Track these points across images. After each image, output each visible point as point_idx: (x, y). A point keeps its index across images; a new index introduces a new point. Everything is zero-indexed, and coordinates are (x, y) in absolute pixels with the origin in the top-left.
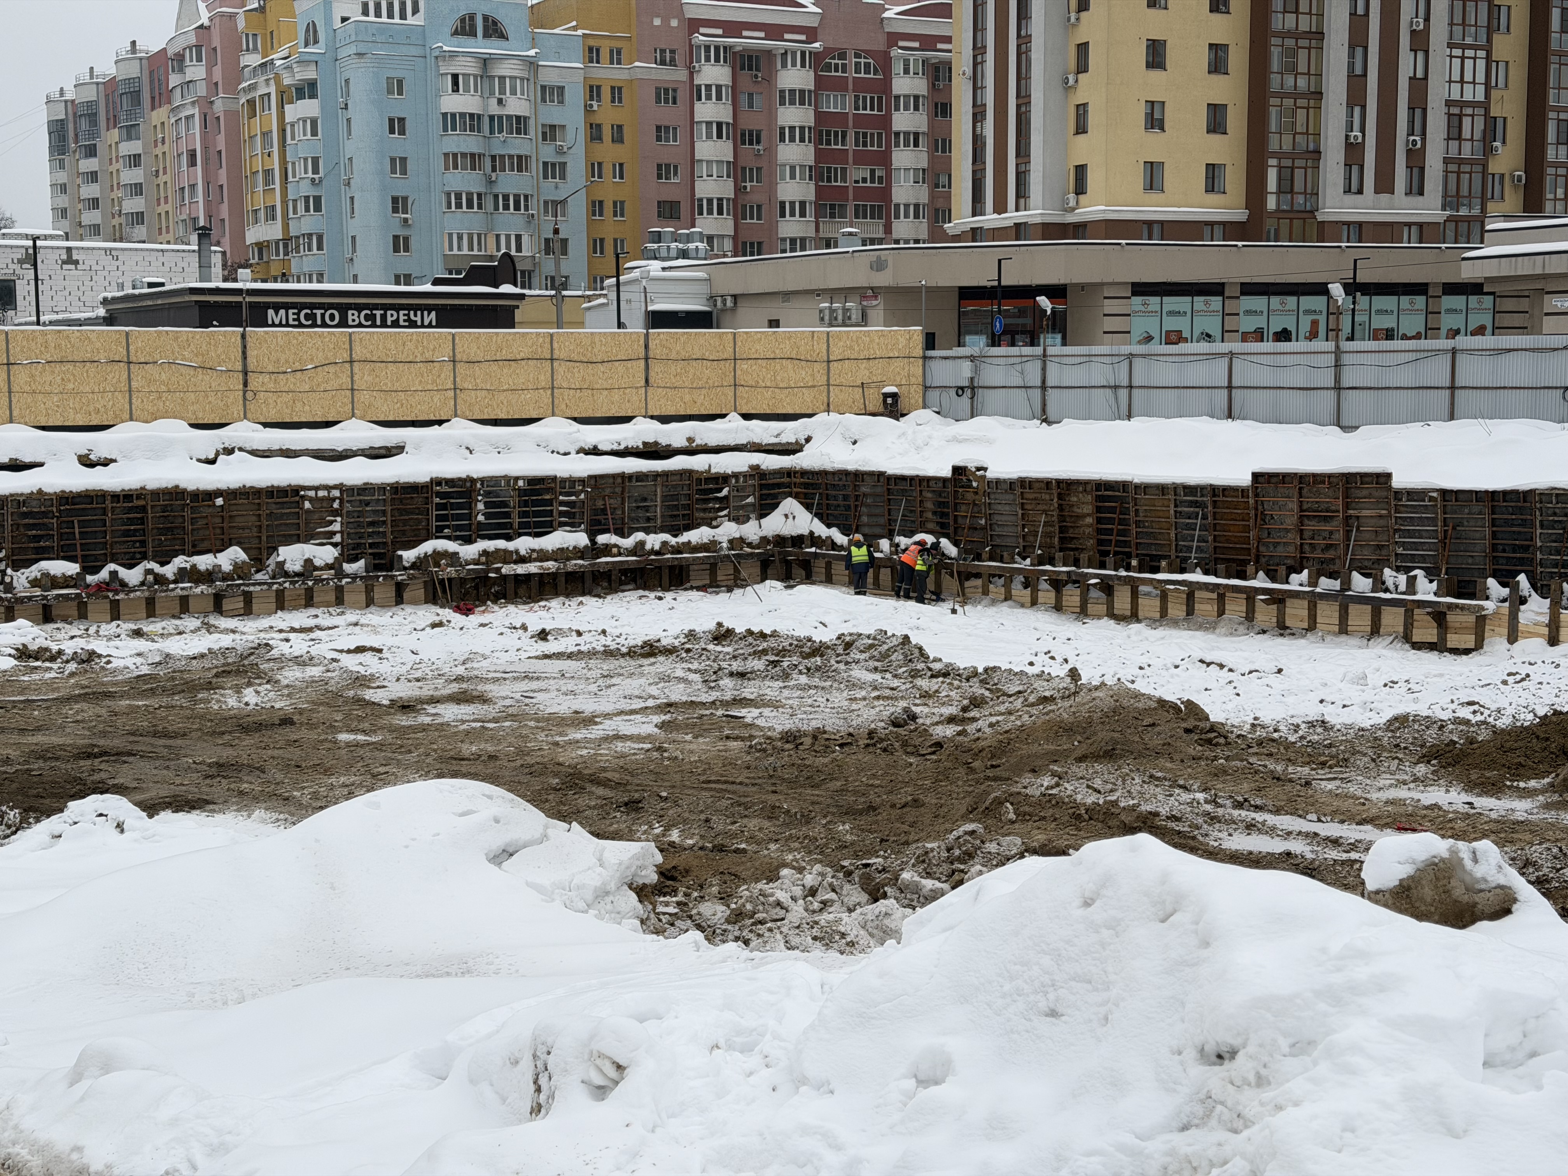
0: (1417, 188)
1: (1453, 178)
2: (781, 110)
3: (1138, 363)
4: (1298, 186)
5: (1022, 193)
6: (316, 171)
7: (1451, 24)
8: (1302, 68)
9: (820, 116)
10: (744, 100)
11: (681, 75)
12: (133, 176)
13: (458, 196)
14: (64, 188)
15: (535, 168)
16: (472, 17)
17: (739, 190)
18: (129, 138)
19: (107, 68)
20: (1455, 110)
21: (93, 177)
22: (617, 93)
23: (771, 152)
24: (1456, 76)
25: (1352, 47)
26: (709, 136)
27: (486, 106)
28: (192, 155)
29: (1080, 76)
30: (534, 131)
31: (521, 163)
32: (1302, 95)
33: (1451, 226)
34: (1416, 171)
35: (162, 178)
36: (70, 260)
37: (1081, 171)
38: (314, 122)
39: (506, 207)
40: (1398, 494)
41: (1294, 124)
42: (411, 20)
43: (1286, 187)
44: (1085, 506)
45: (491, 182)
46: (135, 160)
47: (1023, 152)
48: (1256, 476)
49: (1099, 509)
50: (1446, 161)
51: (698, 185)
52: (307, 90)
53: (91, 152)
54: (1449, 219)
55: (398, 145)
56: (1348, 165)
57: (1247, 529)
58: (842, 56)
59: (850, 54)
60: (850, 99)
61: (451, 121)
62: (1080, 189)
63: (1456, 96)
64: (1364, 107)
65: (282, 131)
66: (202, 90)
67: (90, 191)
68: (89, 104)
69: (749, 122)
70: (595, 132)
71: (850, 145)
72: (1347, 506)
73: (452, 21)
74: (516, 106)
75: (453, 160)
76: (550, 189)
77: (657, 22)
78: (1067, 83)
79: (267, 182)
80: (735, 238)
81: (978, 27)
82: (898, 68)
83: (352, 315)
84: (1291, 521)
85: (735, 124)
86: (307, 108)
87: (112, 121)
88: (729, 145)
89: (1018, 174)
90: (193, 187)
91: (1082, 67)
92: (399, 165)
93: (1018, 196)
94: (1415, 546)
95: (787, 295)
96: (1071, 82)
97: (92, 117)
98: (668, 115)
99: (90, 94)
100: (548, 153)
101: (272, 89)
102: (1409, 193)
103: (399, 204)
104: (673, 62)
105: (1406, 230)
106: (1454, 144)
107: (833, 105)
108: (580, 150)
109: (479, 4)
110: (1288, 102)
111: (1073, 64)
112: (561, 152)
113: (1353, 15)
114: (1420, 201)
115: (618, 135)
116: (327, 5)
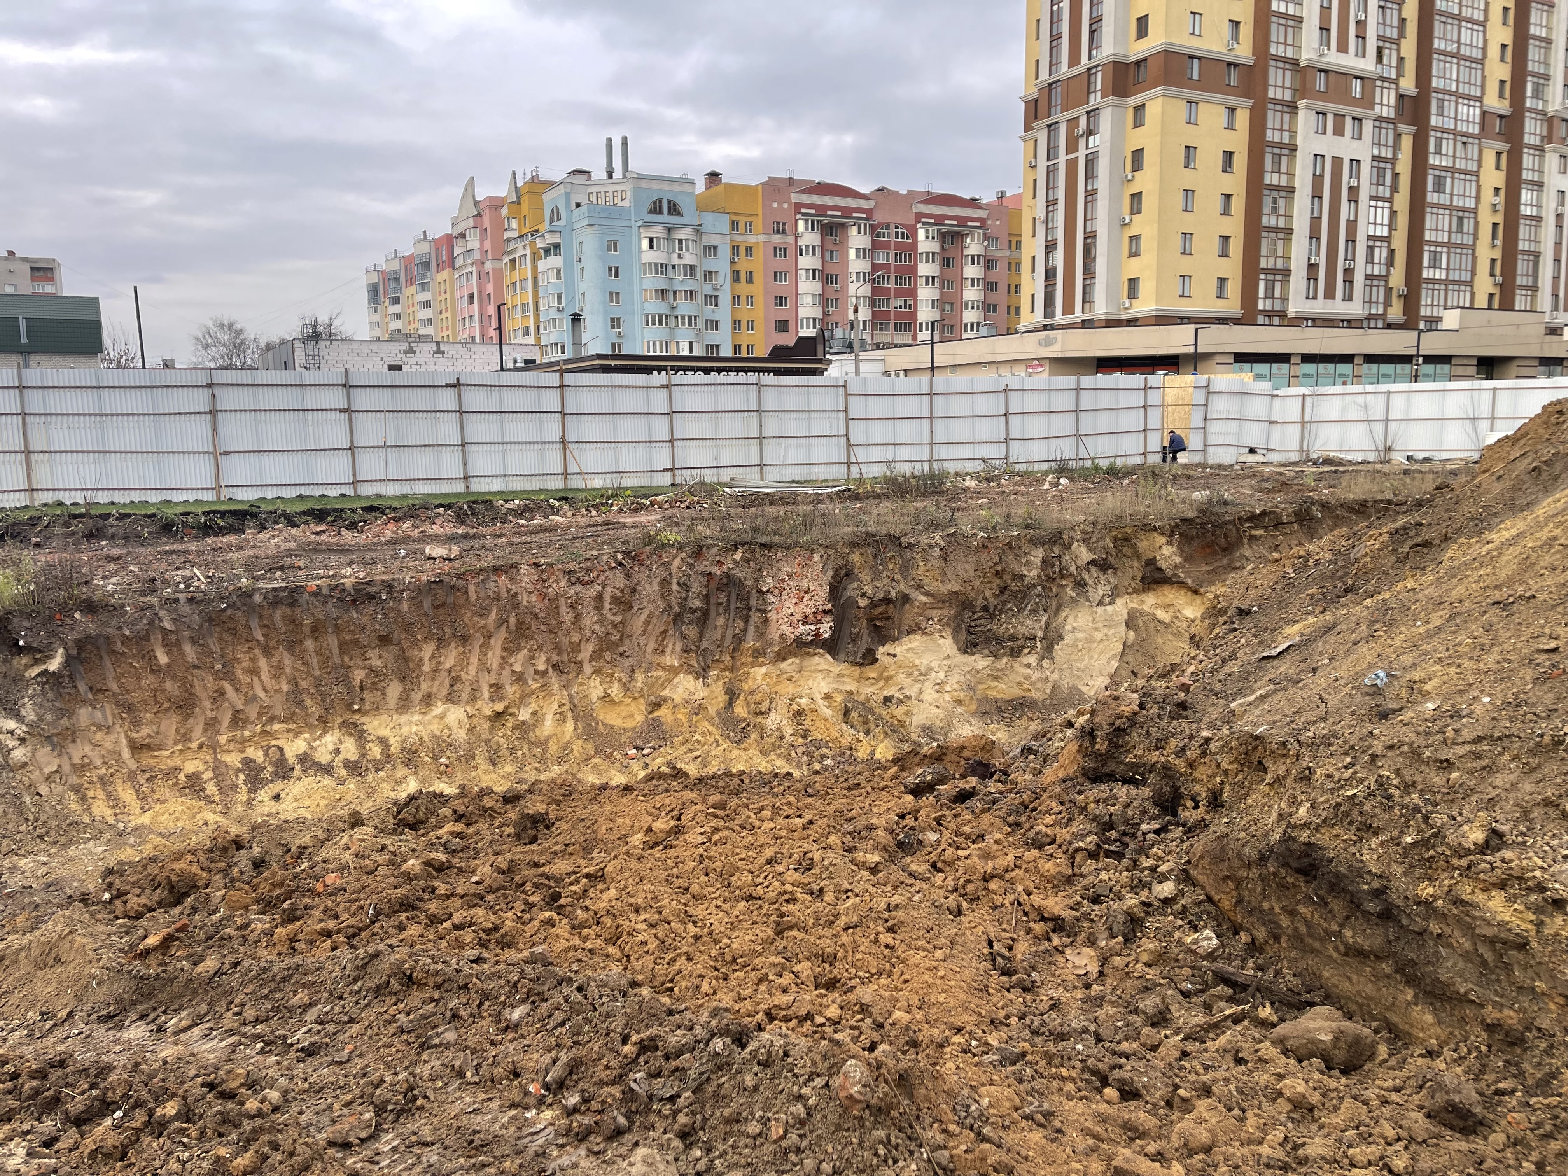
0: (1348, 296)
1: (1368, 289)
2: (850, 261)
4: (1277, 294)
5: (1087, 299)
6: (560, 302)
7: (1371, 184)
8: (1281, 211)
9: (874, 265)
10: (828, 254)
11: (790, 239)
13: (653, 317)
14: (378, 324)
15: (700, 299)
17: (826, 314)
18: (423, 290)
19: (408, 249)
20: (1371, 243)
21: (398, 316)
22: (749, 250)
23: (845, 288)
24: (1372, 219)
25: (1313, 197)
26: (807, 278)
27: (670, 259)
28: (471, 297)
29: (1134, 216)
30: (699, 275)
31: (691, 295)
32: (1281, 230)
33: (1366, 322)
34: (1348, 284)
35: (444, 316)
36: (439, 351)
37: (1133, 283)
38: (559, 271)
39: (683, 324)
41: (1275, 251)
42: (620, 203)
43: (1270, 293)
45: (674, 308)
46: (428, 304)
47: (1089, 269)
50: (1366, 277)
51: (801, 310)
52: (553, 249)
53: (396, 301)
54: (1367, 317)
55: (615, 284)
56: (1308, 279)
58: (887, 227)
59: (892, 226)
60: (892, 255)
61: (648, 268)
62: (1133, 294)
63: (1372, 232)
64: (1319, 239)
65: (535, 279)
66: (477, 255)
68: (395, 272)
69: (830, 270)
70: (736, 276)
71: (892, 284)
73: (648, 205)
74: (689, 258)
75: (650, 293)
76: (709, 313)
77: (775, 205)
78: (1124, 221)
79: (523, 312)
81: (1050, 186)
82: (921, 234)
85: (823, 271)
86: (554, 261)
87: (410, 281)
88: (820, 284)
89: (1084, 286)
90: (472, 317)
91: (1136, 210)
92: (615, 297)
93: (1084, 302)
96: (1127, 221)
97: (397, 280)
98: (779, 264)
99: (396, 265)
100: (708, 289)
101: (528, 252)
102: (1344, 298)
103: (615, 322)
104: (784, 231)
105: (1341, 324)
107: (881, 259)
108: (727, 287)
109: (666, 192)
110: (1273, 235)
111: (1128, 208)
112: (715, 288)
113: (1314, 175)
114: (1350, 303)
115: (750, 277)
116: (567, 195)
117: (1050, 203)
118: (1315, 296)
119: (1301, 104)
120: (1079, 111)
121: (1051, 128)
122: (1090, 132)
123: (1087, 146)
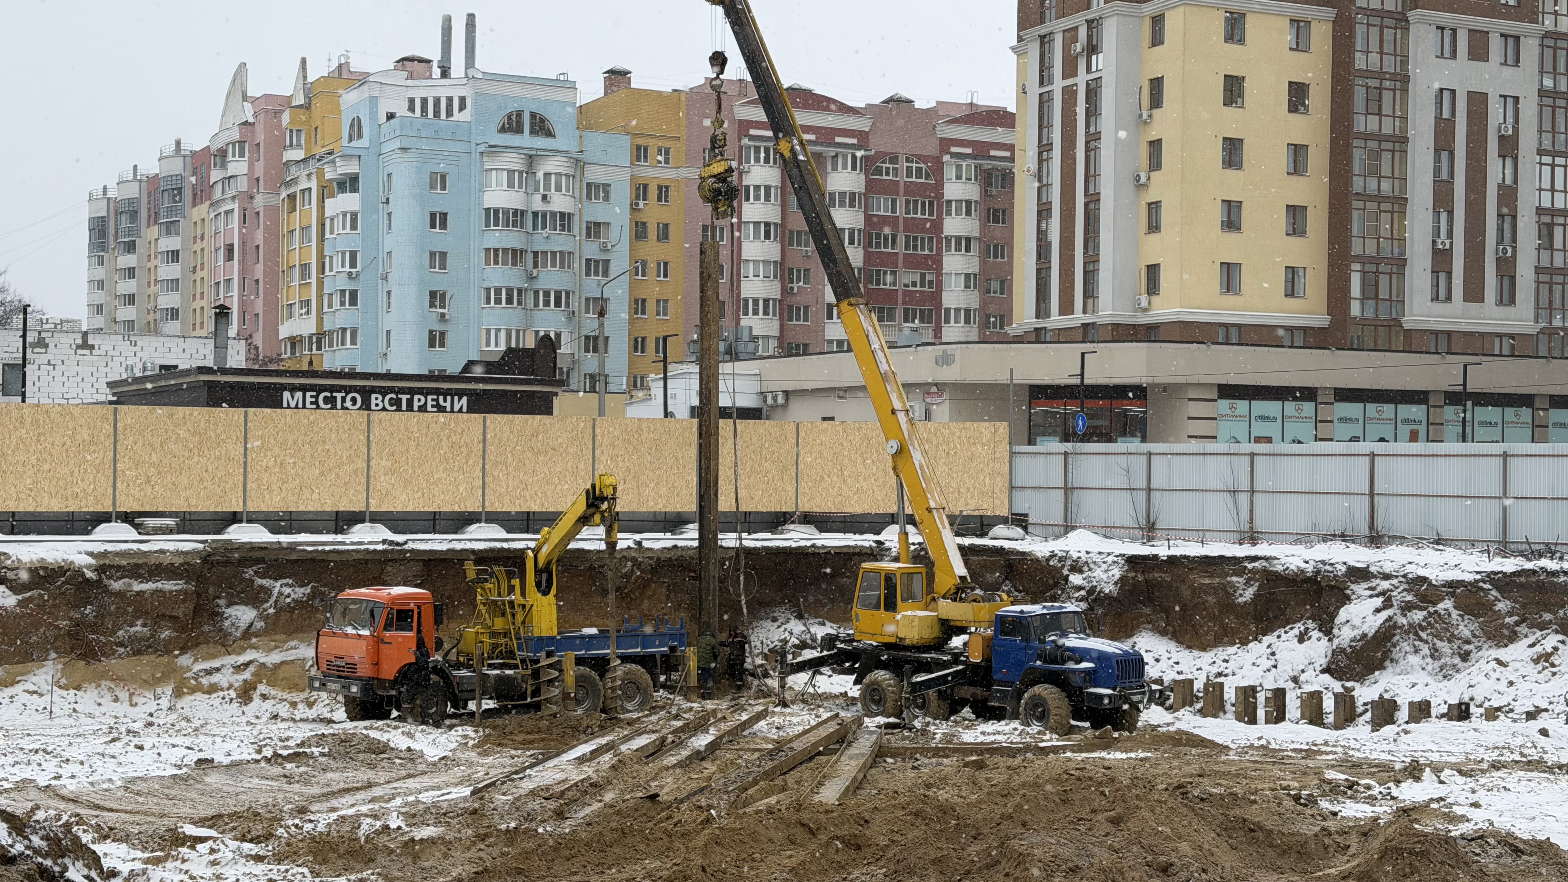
0: (1508, 297)
1: (1544, 288)
3: (1261, 464)
4: (1383, 294)
5: (1090, 293)
6: (353, 264)
7: (1540, 131)
8: (1386, 170)
9: (868, 218)
10: (792, 200)
12: (172, 271)
13: (498, 291)
14: (101, 284)
15: (578, 264)
16: (519, 114)
17: (786, 291)
18: (168, 233)
19: (151, 167)
20: (1546, 219)
21: (131, 273)
22: (663, 192)
24: (1546, 184)
25: (1437, 151)
26: (756, 236)
27: (529, 202)
28: (230, 249)
29: (1152, 174)
30: (578, 227)
31: (563, 259)
32: (1386, 199)
33: (1543, 338)
34: (1506, 281)
35: (199, 274)
37: (1153, 271)
38: (354, 216)
39: (547, 304)
41: (1377, 229)
42: (457, 116)
43: (1370, 292)
45: (531, 278)
46: (174, 256)
47: (1091, 251)
50: (1538, 270)
51: (744, 285)
52: (350, 183)
53: (131, 247)
54: (1542, 331)
55: (439, 240)
56: (1435, 272)
58: (894, 160)
59: (902, 159)
60: (900, 202)
61: (493, 216)
62: (1153, 287)
63: (1546, 203)
64: (1450, 213)
65: (322, 225)
66: (243, 185)
67: (128, 286)
68: (131, 201)
69: (797, 224)
70: (639, 231)
71: (900, 248)
73: (499, 118)
74: (560, 203)
75: (494, 255)
76: (592, 286)
77: (707, 122)
78: (1138, 181)
79: (303, 277)
80: (780, 339)
81: (1044, 124)
82: (950, 172)
83: (375, 399)
85: (783, 225)
86: (347, 202)
87: (154, 218)
88: (778, 246)
89: (1085, 272)
90: (228, 281)
91: (1155, 163)
92: (439, 259)
93: (1086, 296)
95: (844, 391)
96: (1143, 180)
97: (134, 215)
99: (133, 191)
100: (592, 250)
101: (313, 184)
102: (1500, 302)
103: (437, 298)
105: (1497, 341)
106: (1545, 255)
107: (882, 209)
108: (625, 247)
109: (530, 100)
110: (1372, 206)
111: (1144, 162)
112: (604, 249)
113: (1439, 119)
114: (1511, 309)
115: (664, 234)
116: (373, 101)
117: (1044, 148)
118: (1449, 298)
119: (1412, 15)
120: (1079, 20)
121: (1045, 40)
122: (1092, 49)
123: (1089, 70)
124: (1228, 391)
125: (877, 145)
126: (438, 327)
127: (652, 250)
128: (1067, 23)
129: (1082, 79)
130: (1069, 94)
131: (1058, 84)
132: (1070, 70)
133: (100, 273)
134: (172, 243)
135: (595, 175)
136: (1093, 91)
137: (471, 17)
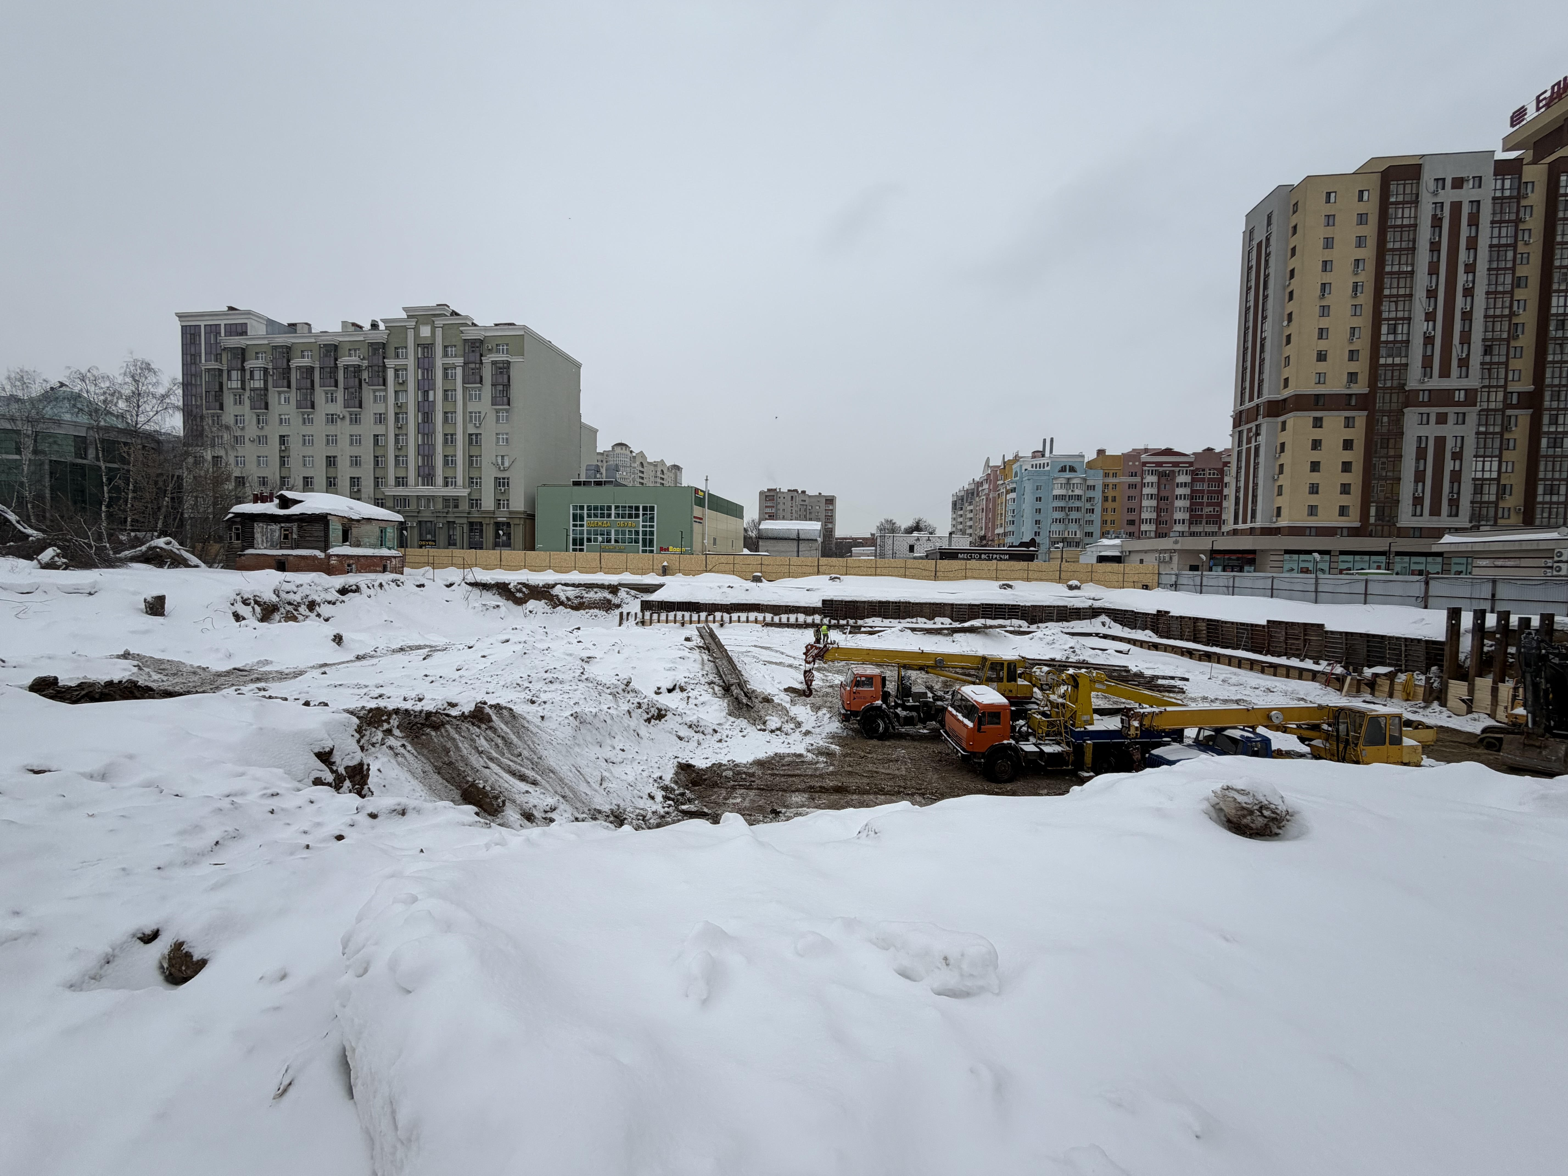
0: (1454, 514)
1: (1477, 509)
2: (1177, 489)
3: (1236, 579)
4: (1387, 514)
5: (1254, 517)
7: (1477, 448)
8: (1390, 468)
9: (1192, 491)
10: (1162, 487)
11: (1139, 480)
12: (971, 515)
13: (1057, 519)
14: (954, 519)
15: (1083, 510)
16: (1065, 466)
17: (1158, 516)
18: (970, 505)
19: (967, 487)
20: (1479, 482)
21: (961, 516)
22: (1114, 486)
23: (1172, 503)
24: (1479, 469)
25: (1417, 460)
26: (1148, 499)
27: (1068, 493)
28: (983, 510)
29: (1280, 476)
30: (1084, 499)
31: (1078, 509)
32: (1390, 479)
34: (1454, 507)
36: (929, 540)
37: (1279, 509)
38: (1014, 499)
39: (1073, 523)
40: (1327, 632)
41: (1385, 490)
42: (1046, 469)
43: (1381, 514)
44: (1203, 626)
45: (1067, 515)
46: (971, 511)
47: (1254, 502)
48: (1268, 621)
49: (1208, 628)
50: (1473, 503)
51: (1143, 514)
52: (1013, 490)
53: (962, 509)
54: (1476, 526)
55: (1039, 505)
56: (1415, 505)
57: (1264, 640)
58: (1203, 470)
59: (1207, 470)
60: (1206, 485)
61: (1056, 497)
62: (1279, 514)
63: (1479, 476)
64: (1424, 483)
65: (1006, 502)
66: (987, 491)
67: (960, 520)
68: (962, 496)
69: (1164, 494)
70: (1106, 499)
71: (1205, 500)
72: (1305, 635)
73: (1059, 468)
74: (1078, 492)
75: (1056, 509)
76: (1088, 517)
77: (1130, 464)
78: (1274, 478)
79: (1001, 517)
80: (1156, 532)
81: (1239, 460)
83: (983, 556)
84: (1282, 639)
85: (1158, 495)
86: (1012, 495)
87: (966, 501)
88: (1156, 502)
89: (1252, 510)
91: (1281, 472)
92: (1039, 511)
93: (1252, 518)
94: (1334, 652)
95: (1146, 552)
96: (1276, 477)
97: (962, 500)
98: (1132, 492)
99: (962, 493)
100: (1088, 506)
101: (1005, 490)
103: (1037, 522)
104: (1136, 476)
106: (1478, 496)
107: (1198, 487)
108: (1100, 504)
109: (1068, 462)
110: (1384, 482)
111: (1277, 471)
112: (1092, 505)
113: (1419, 448)
114: (1456, 519)
115: (1114, 499)
116: (1021, 466)
117: (1239, 468)
118: (1421, 515)
119: (1405, 410)
120: (1253, 425)
121: (1240, 432)
122: (1257, 434)
123: (1256, 441)
124: (1287, 552)
125: (1197, 466)
126: (1038, 530)
127: (1110, 505)
128: (1249, 426)
129: (1253, 444)
130: (1248, 450)
131: (1245, 447)
132: (1249, 441)
133: (954, 516)
134: (971, 507)
135: (1090, 483)
136: (1257, 449)
137: (1052, 440)
